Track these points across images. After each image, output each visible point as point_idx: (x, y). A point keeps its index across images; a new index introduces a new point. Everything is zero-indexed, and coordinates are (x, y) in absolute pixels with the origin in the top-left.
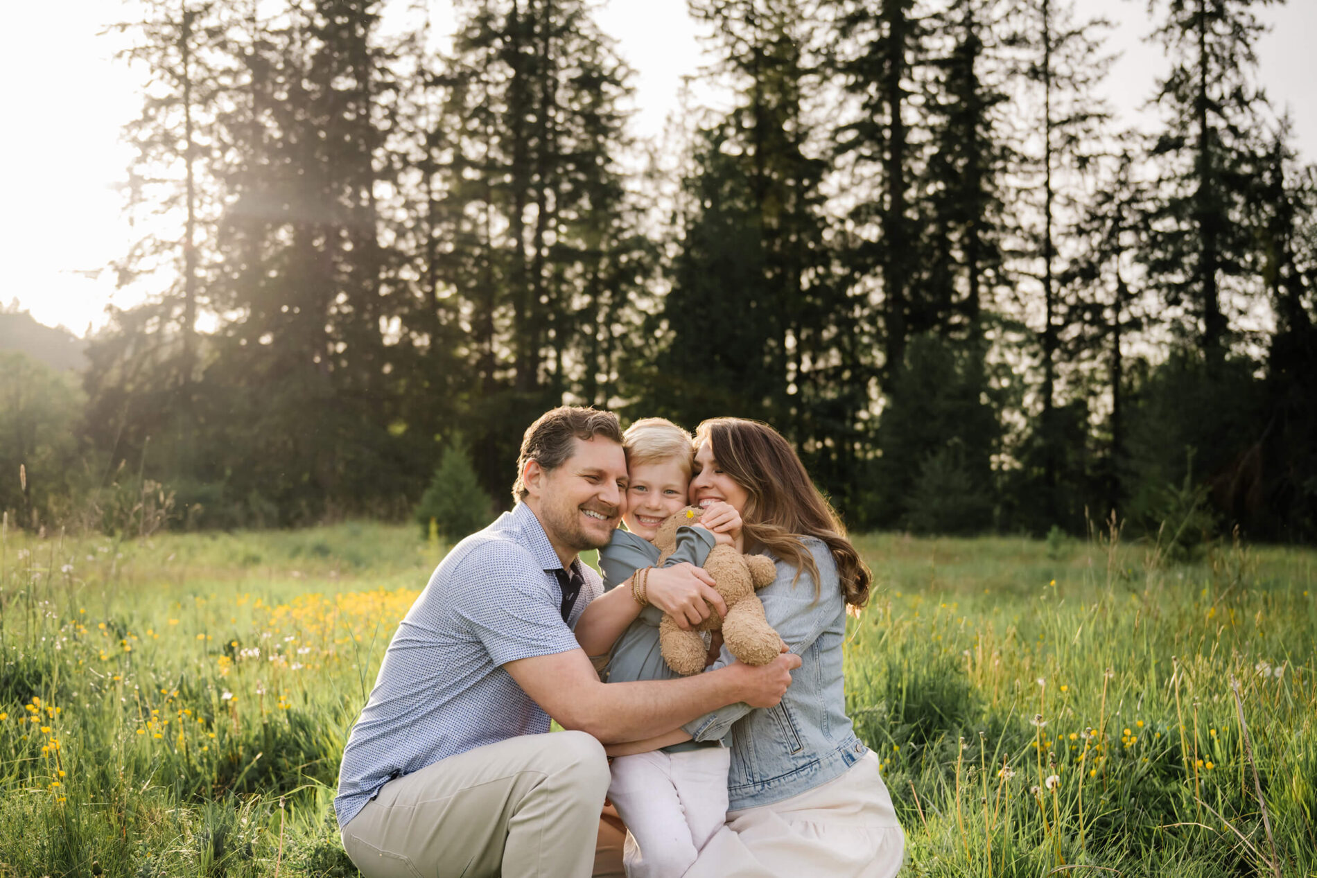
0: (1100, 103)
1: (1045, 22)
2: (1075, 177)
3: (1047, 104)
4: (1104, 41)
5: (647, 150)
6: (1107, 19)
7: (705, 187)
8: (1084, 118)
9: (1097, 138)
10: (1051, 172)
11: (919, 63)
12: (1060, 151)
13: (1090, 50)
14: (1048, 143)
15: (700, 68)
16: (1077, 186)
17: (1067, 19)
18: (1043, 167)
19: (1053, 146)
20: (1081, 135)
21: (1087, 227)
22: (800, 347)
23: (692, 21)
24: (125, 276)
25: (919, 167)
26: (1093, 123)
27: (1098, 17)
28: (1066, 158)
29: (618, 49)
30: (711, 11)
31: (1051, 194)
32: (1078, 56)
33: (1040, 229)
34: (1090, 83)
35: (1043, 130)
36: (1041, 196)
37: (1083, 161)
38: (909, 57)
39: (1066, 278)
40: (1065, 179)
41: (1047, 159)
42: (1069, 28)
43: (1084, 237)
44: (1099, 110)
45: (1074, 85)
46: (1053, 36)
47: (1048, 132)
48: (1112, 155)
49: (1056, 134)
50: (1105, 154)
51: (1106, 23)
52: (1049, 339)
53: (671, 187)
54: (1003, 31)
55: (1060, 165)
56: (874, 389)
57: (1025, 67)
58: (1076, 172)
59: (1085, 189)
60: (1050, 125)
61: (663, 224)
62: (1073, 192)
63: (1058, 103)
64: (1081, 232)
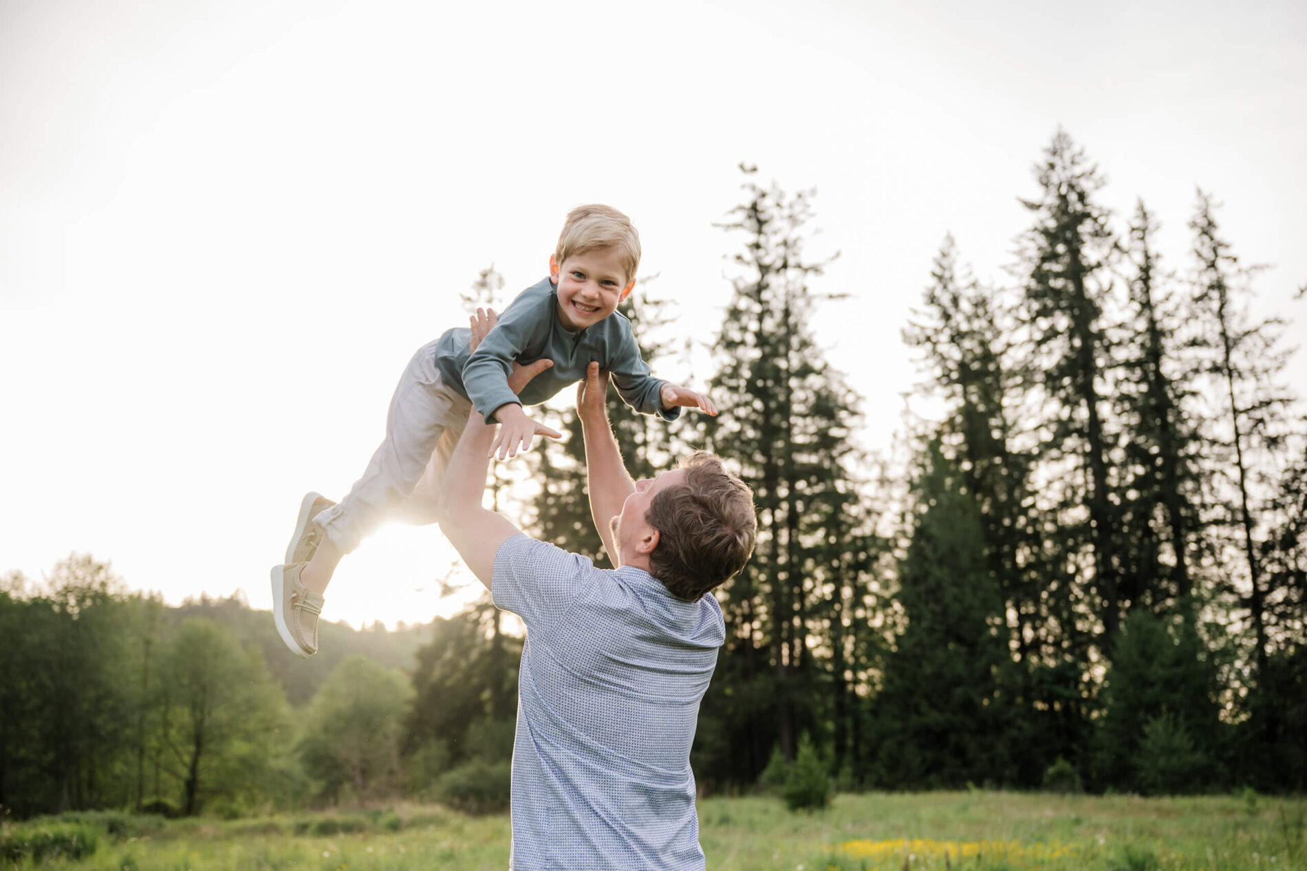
0: (1283, 389)
1: (1223, 324)
2: (1265, 455)
3: (1231, 394)
4: (1280, 335)
5: (876, 462)
6: (1281, 317)
7: (928, 486)
8: (1268, 403)
9: (1282, 420)
10: (1242, 454)
11: (1111, 367)
12: (1249, 434)
13: (1267, 345)
14: (1236, 428)
15: (915, 385)
16: (1268, 463)
17: (1243, 320)
18: (1234, 449)
19: (1241, 431)
20: (1267, 418)
21: (1282, 501)
22: (1022, 619)
23: (905, 347)
24: (447, 590)
25: (1118, 455)
26: (1276, 407)
27: (1271, 316)
28: (1255, 440)
29: (849, 382)
30: (922, 338)
31: (1243, 472)
32: (1257, 352)
33: (1237, 502)
34: (1272, 372)
35: (1230, 415)
36: (1235, 474)
37: (1273, 442)
38: (1100, 362)
39: (1267, 548)
40: (1256, 458)
41: (1237, 442)
42: (1246, 328)
43: (1279, 511)
44: (1283, 395)
45: (1256, 376)
46: (1230, 334)
47: (1235, 419)
48: (1298, 433)
49: (1243, 419)
50: (1291, 433)
51: (1280, 322)
52: (1256, 603)
53: (899, 491)
54: (1184, 335)
55: (1249, 447)
56: (1093, 655)
57: (1208, 365)
58: (1265, 450)
59: (1276, 465)
60: (1236, 412)
61: (894, 523)
62: (1264, 470)
63: (1242, 392)
64: (1276, 506)
